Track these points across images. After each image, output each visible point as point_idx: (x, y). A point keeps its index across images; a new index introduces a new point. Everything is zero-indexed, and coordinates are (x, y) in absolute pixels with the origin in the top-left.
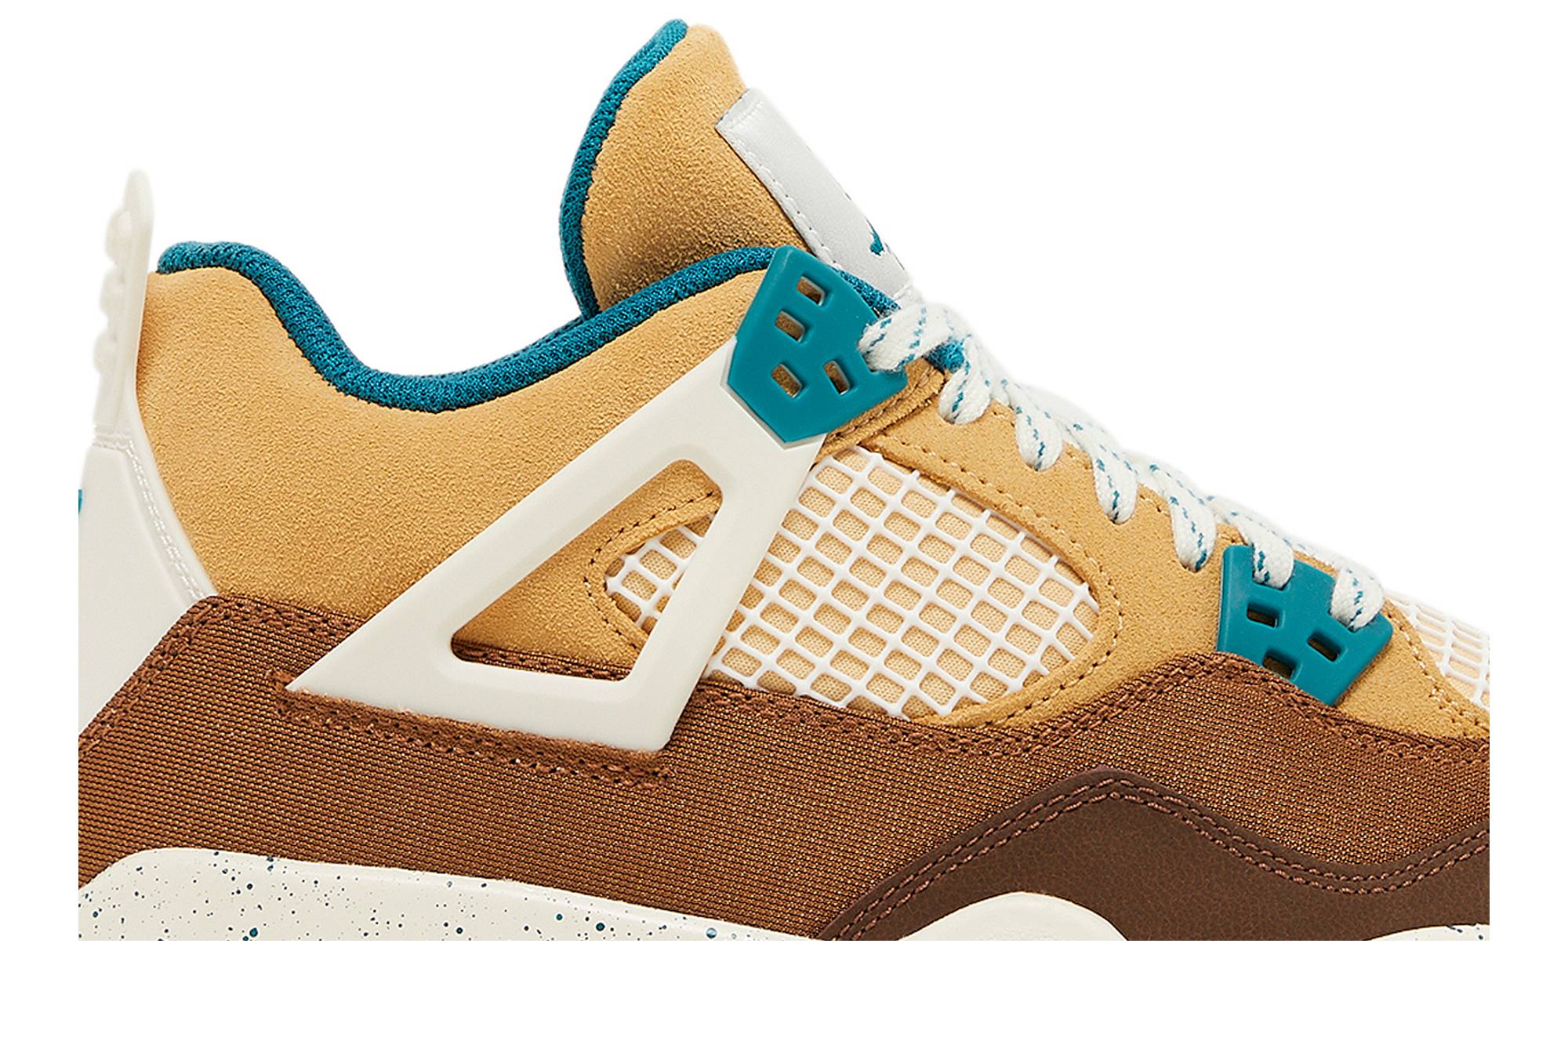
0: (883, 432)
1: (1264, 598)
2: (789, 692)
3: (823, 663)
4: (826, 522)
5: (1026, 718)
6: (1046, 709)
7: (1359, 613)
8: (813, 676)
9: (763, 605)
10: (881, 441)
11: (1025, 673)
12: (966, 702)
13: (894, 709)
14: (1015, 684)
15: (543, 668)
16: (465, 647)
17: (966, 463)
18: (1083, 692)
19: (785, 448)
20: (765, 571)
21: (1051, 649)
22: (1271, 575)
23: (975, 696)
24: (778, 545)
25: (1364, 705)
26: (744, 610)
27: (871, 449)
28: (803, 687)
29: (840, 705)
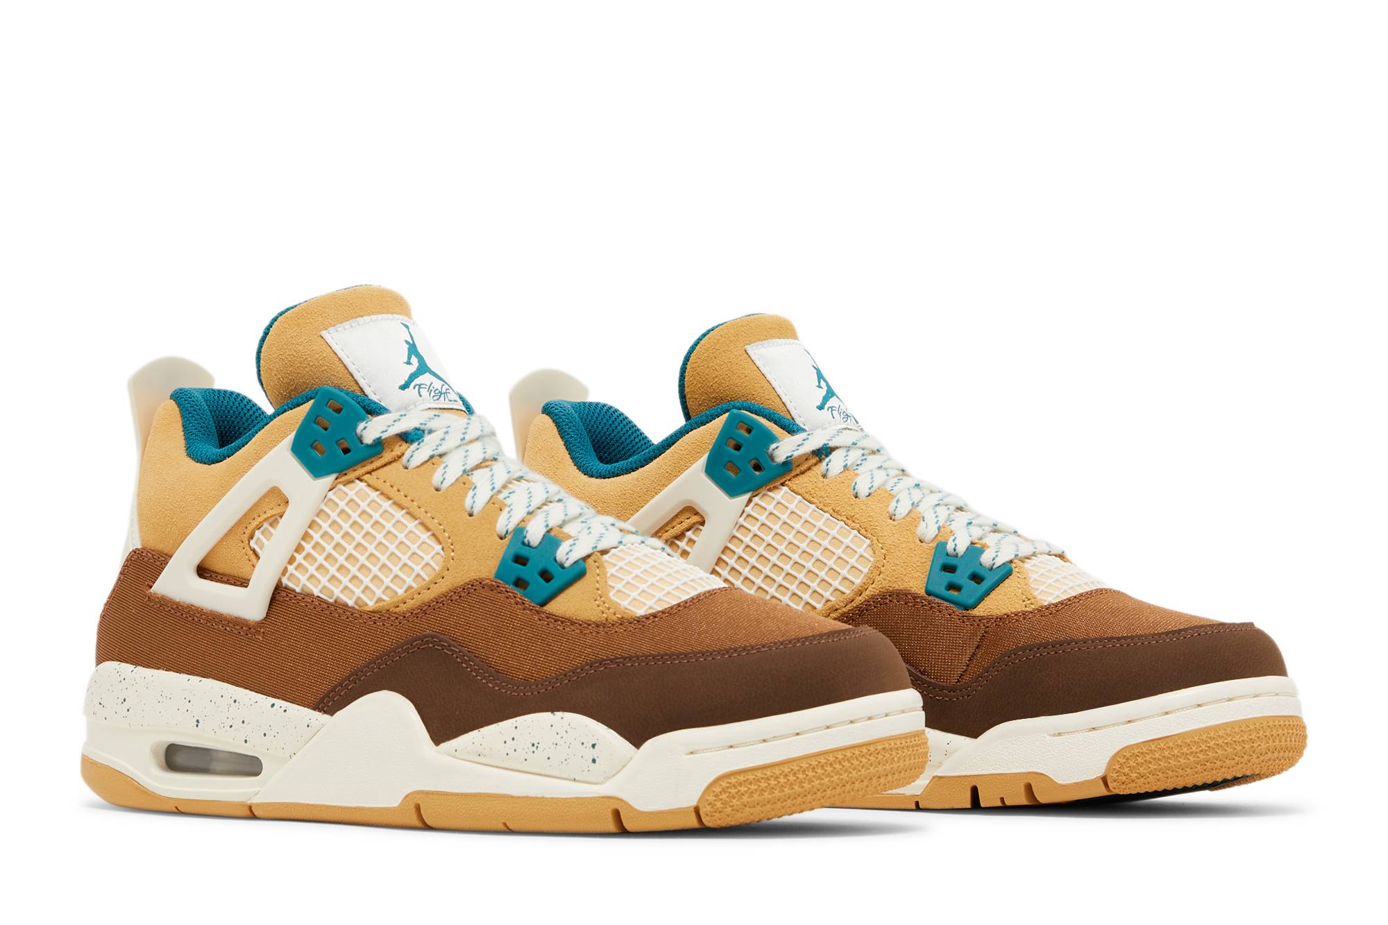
0: (369, 473)
1: (524, 552)
2: (311, 595)
3: (324, 581)
4: (334, 515)
5: (403, 608)
6: (411, 604)
7: (567, 559)
8: (320, 587)
9: (304, 554)
10: (366, 477)
11: (405, 587)
12: (380, 600)
13: (351, 603)
14: (400, 592)
15: (228, 582)
16: (203, 571)
17: (401, 488)
18: (428, 596)
19: (314, 480)
20: (306, 537)
21: (418, 575)
22: (530, 540)
23: (384, 597)
24: (312, 524)
25: (559, 606)
26: (296, 555)
27: (361, 480)
28: (316, 592)
29: (331, 601)
